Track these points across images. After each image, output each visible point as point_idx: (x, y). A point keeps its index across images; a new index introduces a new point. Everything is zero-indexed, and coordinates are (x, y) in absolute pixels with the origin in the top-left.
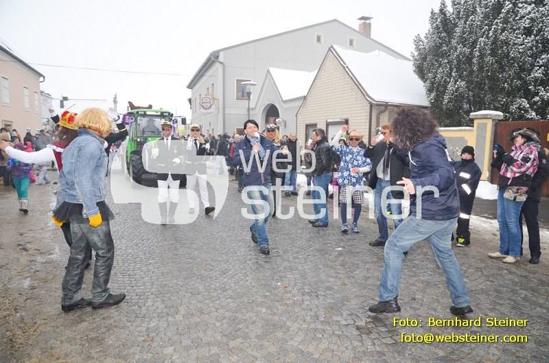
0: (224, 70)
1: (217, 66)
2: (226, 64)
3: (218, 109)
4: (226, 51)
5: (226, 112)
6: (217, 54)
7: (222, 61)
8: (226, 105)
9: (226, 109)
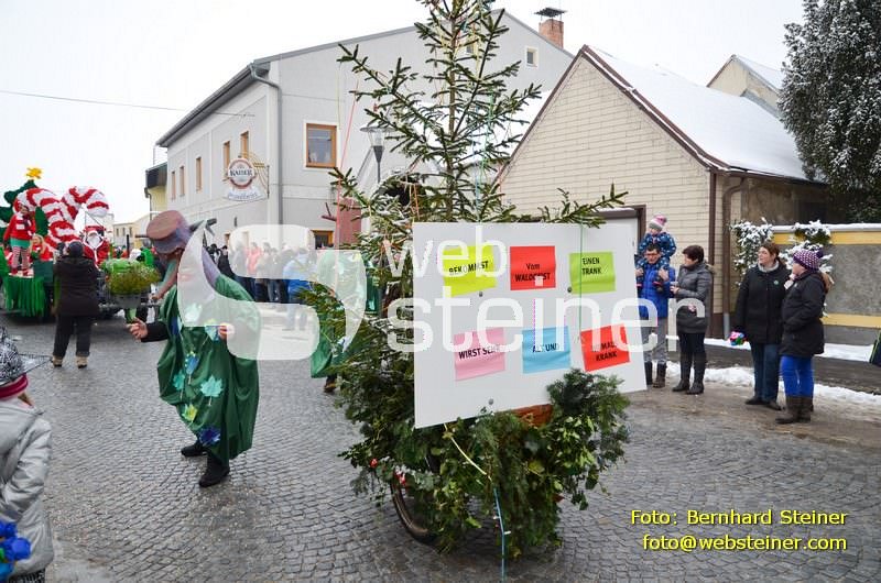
0: (280, 101)
2: (284, 90)
3: (268, 187)
5: (286, 195)
6: (263, 67)
7: (275, 82)
8: (284, 181)
9: (285, 187)
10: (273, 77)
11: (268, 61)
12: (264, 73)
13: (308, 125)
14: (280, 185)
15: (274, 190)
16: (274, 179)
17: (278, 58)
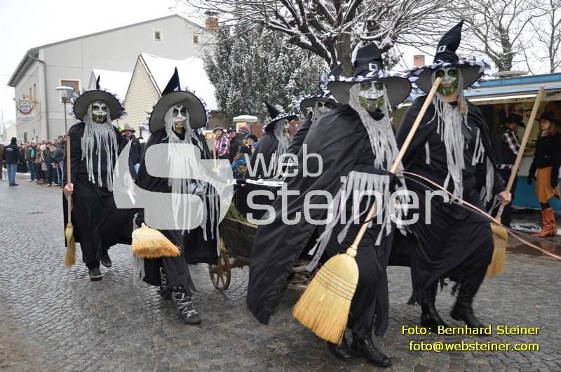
0: (45, 70)
1: (37, 64)
2: (47, 63)
3: (40, 113)
4: (46, 49)
5: (49, 117)
6: (37, 52)
7: (42, 60)
8: (50, 109)
9: (50, 114)
10: (41, 57)
11: (38, 49)
12: (37, 55)
13: (62, 81)
14: (47, 112)
15: (44, 115)
16: (43, 109)
17: (44, 47)
